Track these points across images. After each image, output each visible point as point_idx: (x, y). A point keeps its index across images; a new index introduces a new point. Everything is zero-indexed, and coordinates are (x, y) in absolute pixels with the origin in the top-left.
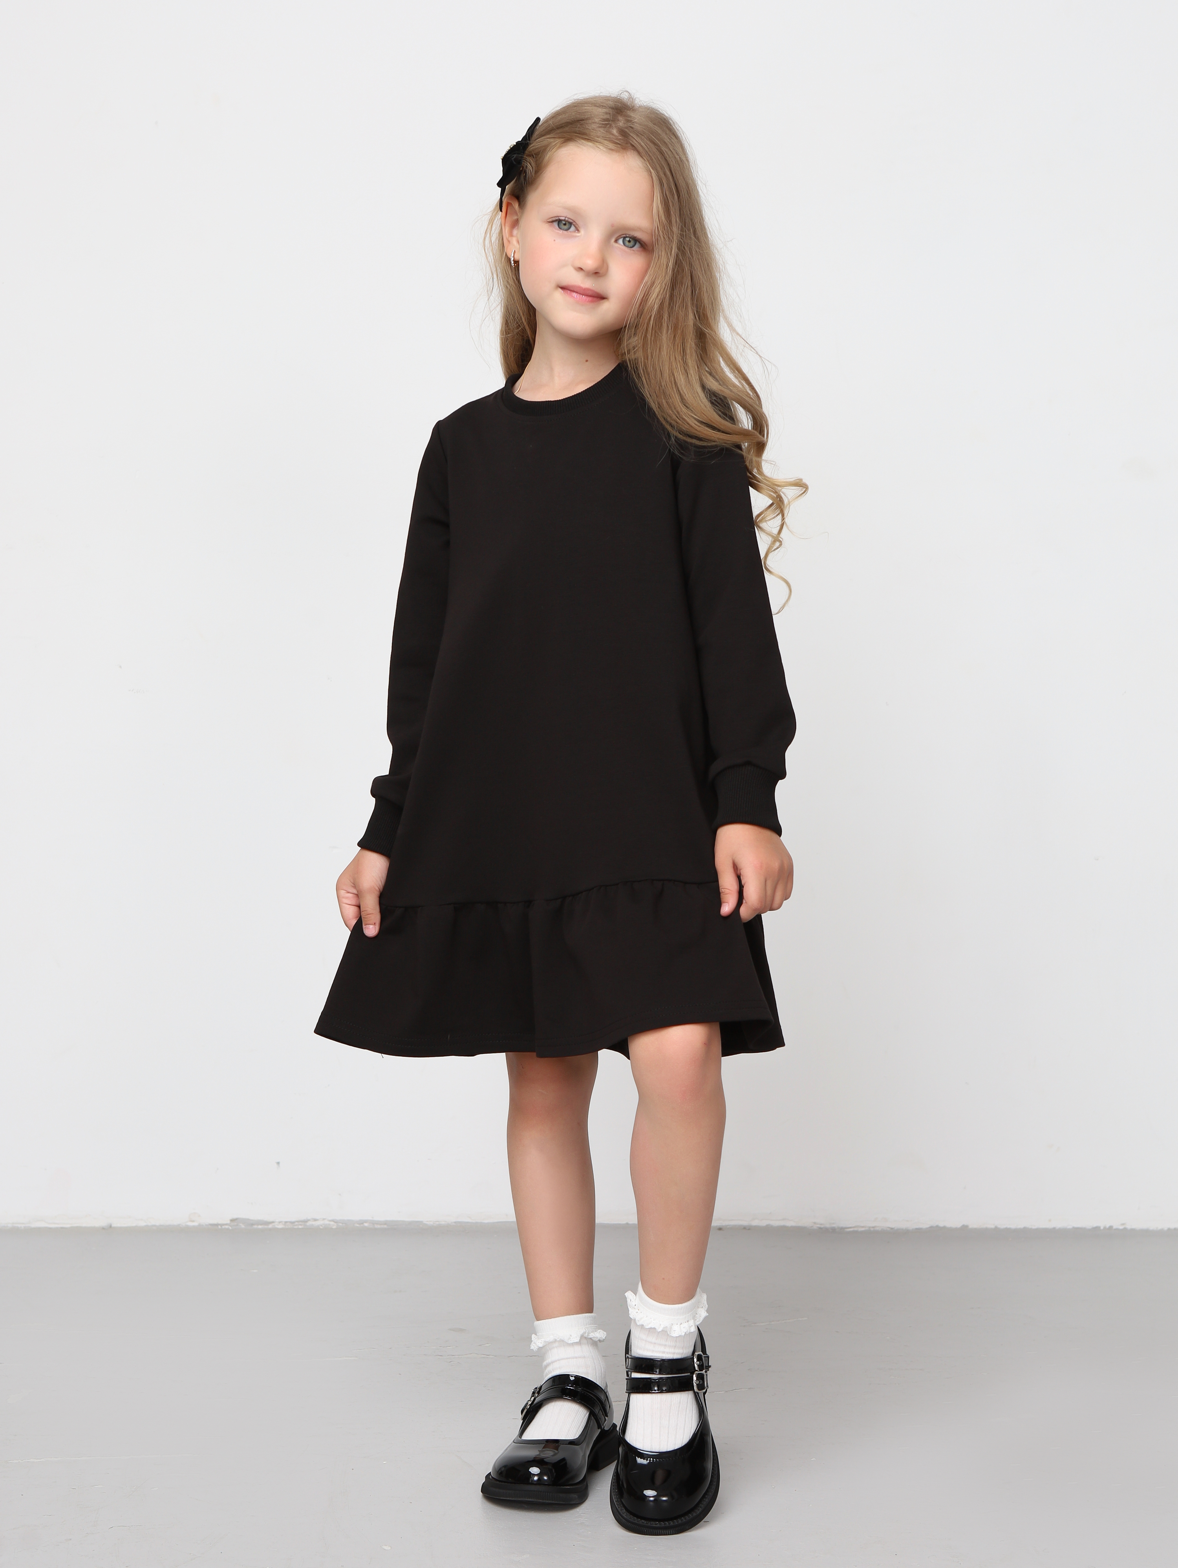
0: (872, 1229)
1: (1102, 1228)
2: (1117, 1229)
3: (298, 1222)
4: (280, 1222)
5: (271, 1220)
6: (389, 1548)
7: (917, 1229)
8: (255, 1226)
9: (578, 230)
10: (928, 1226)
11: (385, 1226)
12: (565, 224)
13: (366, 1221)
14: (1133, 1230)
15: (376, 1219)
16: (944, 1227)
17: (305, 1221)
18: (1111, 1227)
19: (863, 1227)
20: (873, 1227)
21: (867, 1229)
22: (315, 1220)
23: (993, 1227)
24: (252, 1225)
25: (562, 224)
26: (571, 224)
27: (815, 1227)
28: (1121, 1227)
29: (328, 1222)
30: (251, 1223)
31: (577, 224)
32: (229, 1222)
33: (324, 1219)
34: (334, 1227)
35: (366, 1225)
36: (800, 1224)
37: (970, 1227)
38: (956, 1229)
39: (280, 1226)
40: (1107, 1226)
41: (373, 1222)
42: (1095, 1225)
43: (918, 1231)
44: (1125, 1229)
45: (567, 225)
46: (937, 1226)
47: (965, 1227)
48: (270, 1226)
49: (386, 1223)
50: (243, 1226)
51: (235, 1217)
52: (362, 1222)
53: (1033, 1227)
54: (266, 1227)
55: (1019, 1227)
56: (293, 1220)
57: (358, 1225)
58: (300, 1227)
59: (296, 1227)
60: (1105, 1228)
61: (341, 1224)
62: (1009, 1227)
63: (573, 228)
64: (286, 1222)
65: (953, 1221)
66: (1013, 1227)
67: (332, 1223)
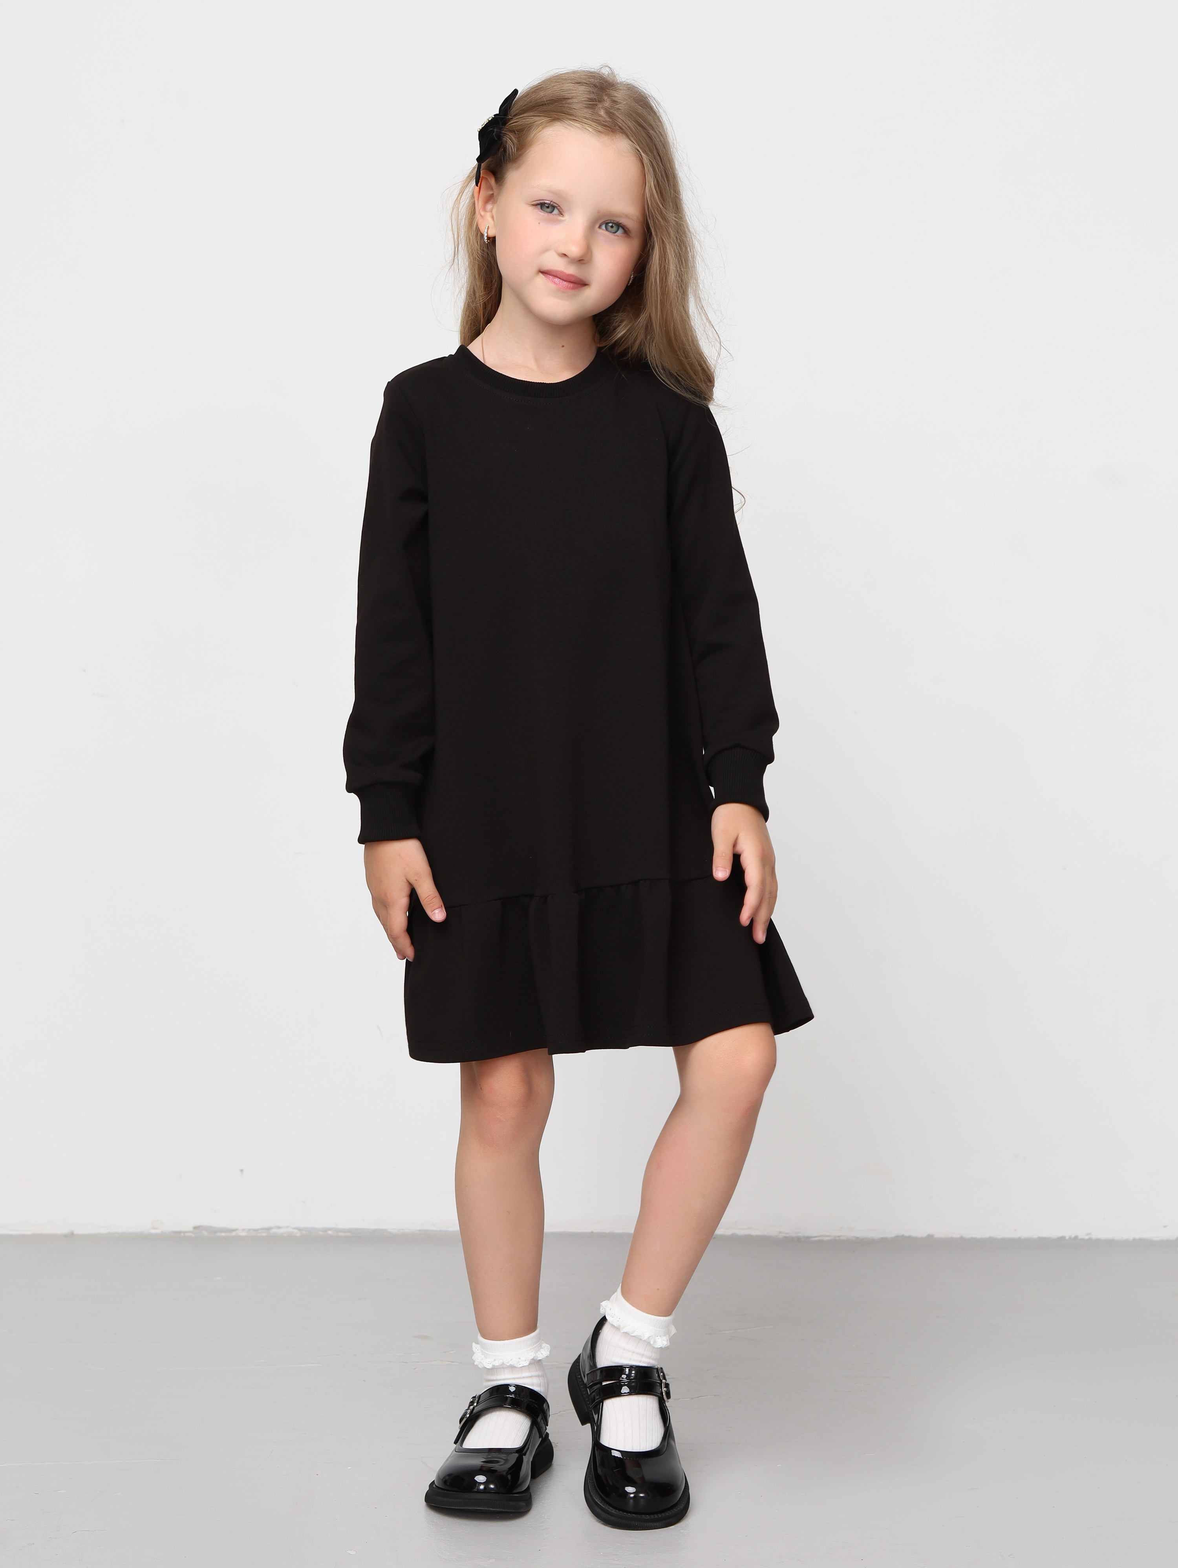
0: (838, 1238)
1: (1067, 1238)
2: (1082, 1240)
3: (262, 1229)
4: (243, 1230)
5: (233, 1227)
6: (354, 1553)
7: (882, 1238)
8: (218, 1234)
9: (561, 213)
10: (893, 1236)
11: (349, 1234)
12: (548, 207)
13: (330, 1229)
14: (1098, 1240)
15: (342, 1226)
16: (910, 1237)
17: (269, 1229)
18: (1076, 1237)
19: (828, 1236)
20: (839, 1236)
21: (833, 1238)
22: (279, 1228)
23: (958, 1236)
24: (215, 1232)
25: (545, 207)
26: (554, 207)
27: (781, 1236)
28: (1087, 1237)
29: (290, 1230)
30: (214, 1231)
31: (562, 209)
32: (191, 1229)
33: (287, 1227)
34: (298, 1235)
35: (330, 1232)
36: (766, 1233)
37: (936, 1236)
38: (922, 1239)
39: (244, 1234)
40: (1073, 1236)
41: (338, 1230)
42: (1060, 1235)
43: (884, 1240)
44: (1090, 1239)
45: (550, 208)
46: (903, 1236)
47: (930, 1237)
48: (234, 1234)
49: (350, 1231)
50: (206, 1233)
51: (198, 1224)
52: (325, 1230)
53: (999, 1237)
54: (229, 1234)
55: (984, 1236)
56: (257, 1227)
57: (321, 1233)
58: (264, 1234)
59: (259, 1235)
60: (1070, 1238)
61: (304, 1232)
62: (974, 1236)
63: (556, 211)
64: (249, 1230)
65: (919, 1231)
66: (978, 1236)
67: (296, 1231)
